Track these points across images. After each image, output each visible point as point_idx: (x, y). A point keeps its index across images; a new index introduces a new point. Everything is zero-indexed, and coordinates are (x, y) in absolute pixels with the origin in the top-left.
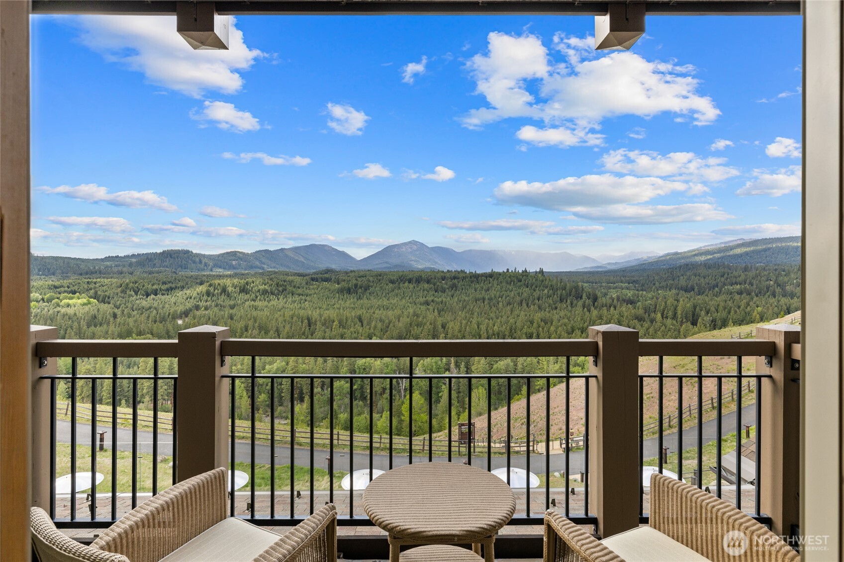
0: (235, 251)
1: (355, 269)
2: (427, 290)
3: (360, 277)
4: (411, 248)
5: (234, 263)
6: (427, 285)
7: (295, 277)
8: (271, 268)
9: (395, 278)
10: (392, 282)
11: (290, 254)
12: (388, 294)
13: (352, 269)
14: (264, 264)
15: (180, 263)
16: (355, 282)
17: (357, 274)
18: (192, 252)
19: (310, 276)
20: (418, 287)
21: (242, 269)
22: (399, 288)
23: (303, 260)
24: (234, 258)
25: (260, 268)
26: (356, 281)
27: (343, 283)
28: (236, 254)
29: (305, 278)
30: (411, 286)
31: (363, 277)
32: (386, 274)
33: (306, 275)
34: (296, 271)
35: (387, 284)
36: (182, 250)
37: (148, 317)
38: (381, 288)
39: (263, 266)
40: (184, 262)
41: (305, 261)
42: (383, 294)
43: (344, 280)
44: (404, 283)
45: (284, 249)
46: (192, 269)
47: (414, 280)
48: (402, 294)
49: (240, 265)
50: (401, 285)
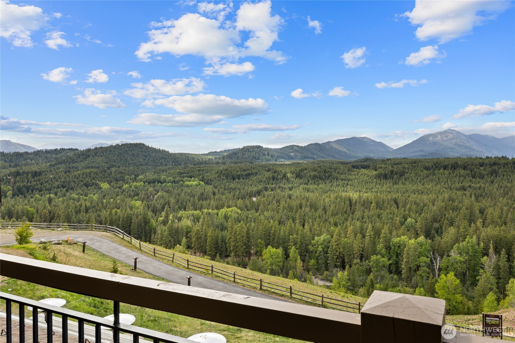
0: (293, 145)
1: (391, 157)
2: (463, 176)
3: (395, 164)
4: (447, 137)
5: (292, 154)
6: (463, 171)
7: (339, 165)
8: (320, 158)
9: (430, 165)
10: (427, 168)
11: (336, 146)
12: (423, 180)
13: (389, 157)
14: (314, 155)
15: (254, 155)
16: (390, 168)
17: (393, 162)
18: (262, 147)
19: (352, 164)
20: (453, 173)
21: (298, 159)
22: (434, 174)
23: (345, 151)
24: (292, 150)
25: (311, 158)
26: (392, 168)
27: (380, 170)
28: (293, 148)
29: (347, 166)
30: (446, 172)
31: (398, 164)
32: (420, 161)
33: (348, 163)
34: (340, 160)
35: (422, 171)
36: (256, 146)
37: (234, 195)
38: (416, 174)
39: (314, 156)
40: (257, 155)
41: (347, 152)
42: (417, 179)
43: (381, 168)
44: (439, 170)
45: (331, 142)
46: (263, 160)
47: (450, 167)
48: (437, 180)
49: (296, 156)
50: (436, 171)
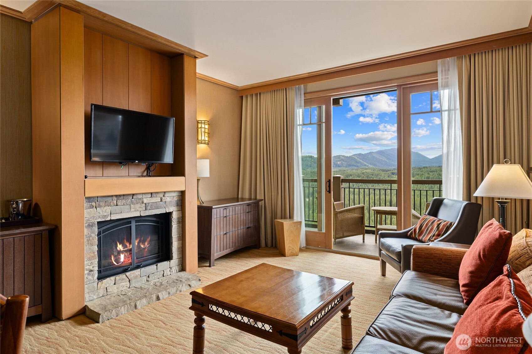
0: (340, 155)
1: (428, 166)
3: (431, 172)
5: (339, 163)
7: (380, 172)
8: (363, 166)
11: (376, 156)
13: (425, 166)
14: (358, 163)
15: (307, 163)
16: (427, 175)
17: (429, 170)
18: (314, 157)
19: (391, 171)
21: (344, 166)
23: (386, 160)
24: (338, 159)
25: (355, 166)
26: (428, 175)
27: (417, 176)
28: (340, 157)
29: (387, 173)
31: (434, 171)
33: (388, 171)
34: (380, 168)
36: (308, 156)
39: (358, 164)
40: (309, 163)
41: (387, 161)
43: (418, 174)
45: (372, 152)
46: (314, 167)
49: (342, 164)
